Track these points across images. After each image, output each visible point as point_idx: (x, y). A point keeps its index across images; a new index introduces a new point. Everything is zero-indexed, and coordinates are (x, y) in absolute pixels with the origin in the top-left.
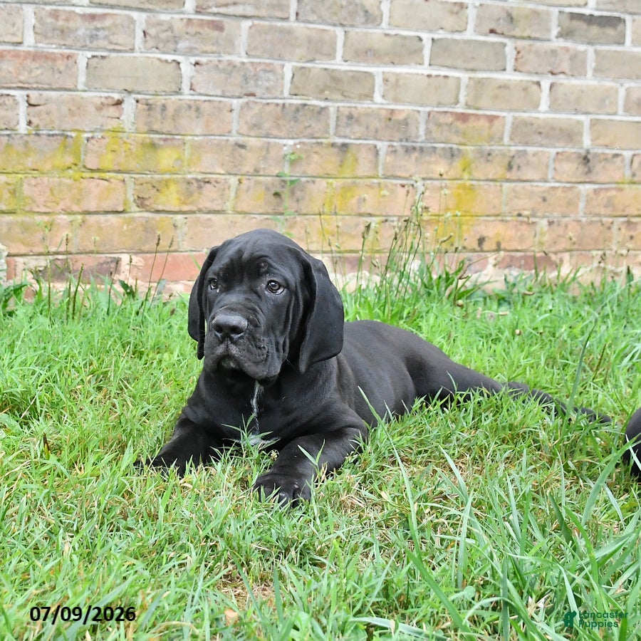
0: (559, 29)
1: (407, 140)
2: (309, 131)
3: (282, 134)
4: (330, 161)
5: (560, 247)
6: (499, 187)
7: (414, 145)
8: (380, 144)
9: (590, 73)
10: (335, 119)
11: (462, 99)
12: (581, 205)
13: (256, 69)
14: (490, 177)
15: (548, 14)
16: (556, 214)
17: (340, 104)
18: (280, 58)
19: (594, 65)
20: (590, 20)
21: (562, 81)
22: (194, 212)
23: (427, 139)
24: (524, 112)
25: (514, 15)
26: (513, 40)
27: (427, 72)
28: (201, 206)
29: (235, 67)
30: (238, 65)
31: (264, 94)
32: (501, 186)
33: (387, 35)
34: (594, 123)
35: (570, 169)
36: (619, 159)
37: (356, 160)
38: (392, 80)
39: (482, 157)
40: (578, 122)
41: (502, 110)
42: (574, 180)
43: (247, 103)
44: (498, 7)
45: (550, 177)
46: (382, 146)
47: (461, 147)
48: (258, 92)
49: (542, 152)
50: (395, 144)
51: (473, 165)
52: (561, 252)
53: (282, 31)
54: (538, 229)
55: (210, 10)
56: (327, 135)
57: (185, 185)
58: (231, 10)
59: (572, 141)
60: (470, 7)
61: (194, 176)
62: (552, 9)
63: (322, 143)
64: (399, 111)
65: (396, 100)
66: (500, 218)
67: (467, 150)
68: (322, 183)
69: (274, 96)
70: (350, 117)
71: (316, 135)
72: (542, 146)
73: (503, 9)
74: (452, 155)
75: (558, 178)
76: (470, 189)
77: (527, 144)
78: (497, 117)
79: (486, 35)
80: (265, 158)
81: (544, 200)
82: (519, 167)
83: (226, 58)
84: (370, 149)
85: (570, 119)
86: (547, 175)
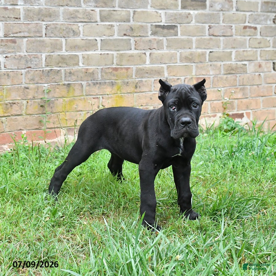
0: (152, 32)
1: (94, 80)
2: (54, 80)
3: (43, 82)
4: (63, 91)
6: (132, 96)
7: (97, 82)
8: (83, 83)
9: (165, 48)
10: (64, 74)
11: (115, 62)
13: (30, 57)
14: (129, 92)
15: (147, 26)
16: (156, 104)
17: (65, 68)
18: (40, 52)
19: (166, 44)
20: (163, 27)
21: (154, 52)
22: (10, 116)
23: (102, 79)
24: (140, 65)
25: (133, 28)
26: (133, 37)
27: (100, 53)
28: (12, 113)
29: (22, 57)
30: (23, 56)
31: (35, 67)
32: (133, 95)
33: (82, 39)
34: (168, 67)
36: (180, 80)
37: (74, 90)
38: (86, 57)
39: (125, 84)
40: (162, 67)
41: (131, 65)
43: (28, 71)
44: (126, 25)
45: (152, 89)
46: (84, 83)
47: (116, 81)
48: (32, 66)
49: (149, 80)
50: (89, 82)
51: (121, 88)
53: (40, 41)
55: (10, 36)
56: (61, 81)
57: (5, 106)
58: (19, 35)
59: (160, 75)
60: (115, 26)
61: (8, 102)
62: (148, 24)
63: (60, 84)
64: (90, 69)
65: (88, 65)
67: (118, 82)
68: (61, 100)
69: (39, 67)
70: (70, 73)
71: (57, 81)
72: (148, 78)
73: (128, 26)
74: (113, 85)
75: (156, 90)
76: (121, 97)
77: (142, 77)
78: (129, 68)
79: (122, 36)
80: (37, 92)
81: (151, 99)
82: (140, 87)
83: (18, 54)
84: (79, 85)
85: (158, 66)
86: (151, 89)
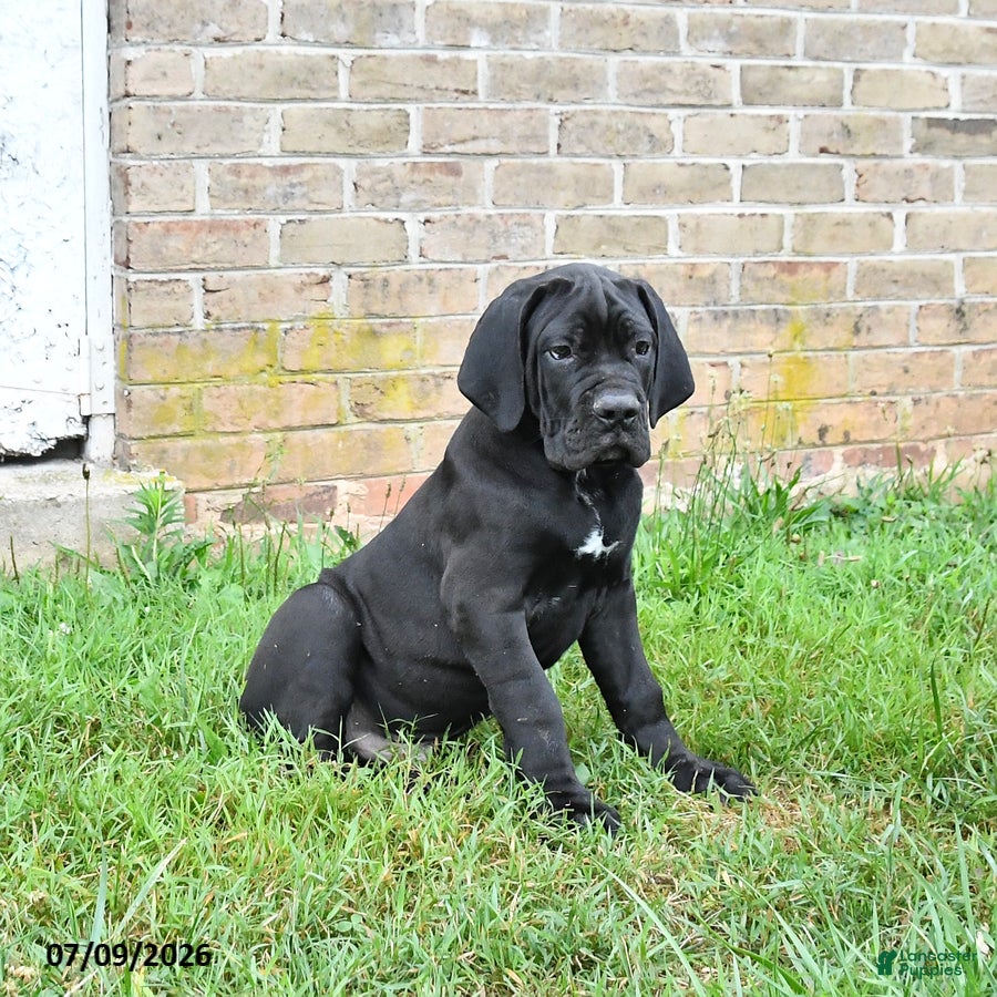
0: (914, 141)
1: (715, 304)
5: (933, 431)
6: (843, 358)
7: (725, 308)
8: (678, 311)
9: (958, 196)
11: (787, 243)
12: (957, 374)
13: (506, 223)
14: (831, 345)
15: (898, 122)
16: (922, 389)
17: (622, 262)
18: (538, 205)
19: (963, 185)
20: (955, 126)
21: (921, 210)
22: (432, 419)
23: (742, 300)
24: (872, 255)
25: (851, 127)
26: (852, 159)
27: (737, 212)
28: (440, 411)
29: (479, 222)
30: (483, 219)
31: (519, 255)
32: (846, 356)
33: (681, 165)
34: (967, 264)
35: (939, 327)
38: (691, 224)
39: (818, 319)
40: (946, 263)
41: (842, 254)
42: (944, 342)
43: (497, 269)
44: (829, 117)
45: (912, 340)
46: (682, 313)
47: (789, 308)
48: (511, 253)
49: (900, 306)
50: (699, 309)
51: (807, 330)
52: (931, 439)
53: (539, 169)
54: (899, 410)
55: (442, 150)
57: (418, 383)
58: (470, 147)
59: (939, 289)
60: (791, 119)
61: (431, 371)
62: (901, 115)
64: (703, 264)
65: (698, 251)
66: (847, 399)
67: (797, 312)
69: (533, 257)
72: (898, 298)
73: (836, 119)
74: (778, 320)
75: (922, 340)
76: (805, 362)
77: (878, 297)
78: (836, 264)
79: (814, 156)
81: (906, 371)
82: (869, 329)
83: (465, 210)
85: (935, 260)
86: (908, 337)
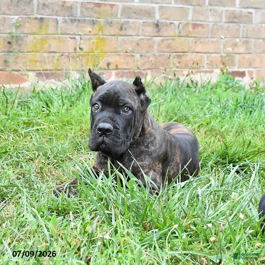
1: (72, 16)
2: (24, 11)
3: (11, 13)
4: (34, 26)
5: (146, 67)
7: (75, 18)
8: (58, 18)
10: (37, 6)
12: (156, 47)
14: (112, 34)
16: (143, 51)
23: (81, 16)
24: (127, 2)
32: (117, 38)
34: (161, 8)
35: (150, 30)
36: (173, 25)
37: (47, 26)
39: (108, 24)
40: (153, 7)
41: (117, 1)
42: (152, 35)
45: (140, 34)
46: (60, 19)
47: (98, 20)
49: (137, 22)
50: (66, 18)
51: (104, 28)
52: (146, 69)
54: (135, 58)
56: (33, 14)
59: (150, 16)
63: (30, 18)
64: (68, 2)
66: (117, 53)
67: (101, 21)
68: (31, 37)
70: (44, 5)
71: (28, 14)
72: (136, 19)
74: (94, 23)
75: (144, 34)
76: (102, 39)
77: (129, 18)
78: (114, 5)
80: (3, 25)
81: (138, 45)
82: (125, 29)
84: (54, 20)
85: (149, 6)
86: (139, 33)
